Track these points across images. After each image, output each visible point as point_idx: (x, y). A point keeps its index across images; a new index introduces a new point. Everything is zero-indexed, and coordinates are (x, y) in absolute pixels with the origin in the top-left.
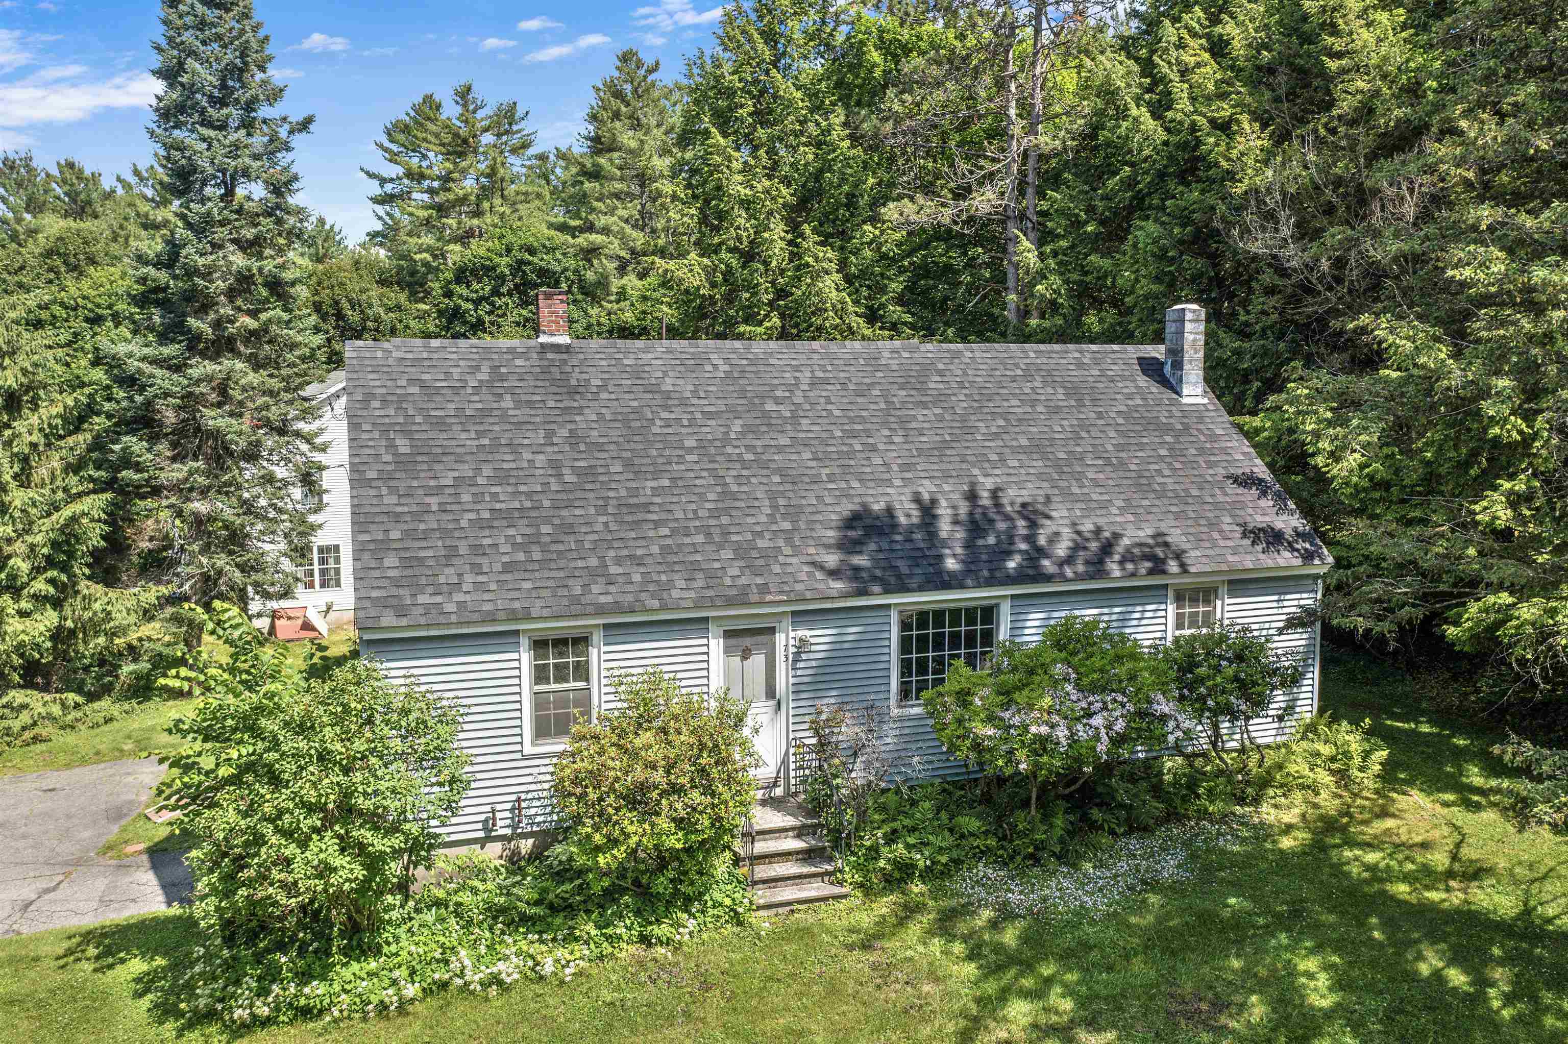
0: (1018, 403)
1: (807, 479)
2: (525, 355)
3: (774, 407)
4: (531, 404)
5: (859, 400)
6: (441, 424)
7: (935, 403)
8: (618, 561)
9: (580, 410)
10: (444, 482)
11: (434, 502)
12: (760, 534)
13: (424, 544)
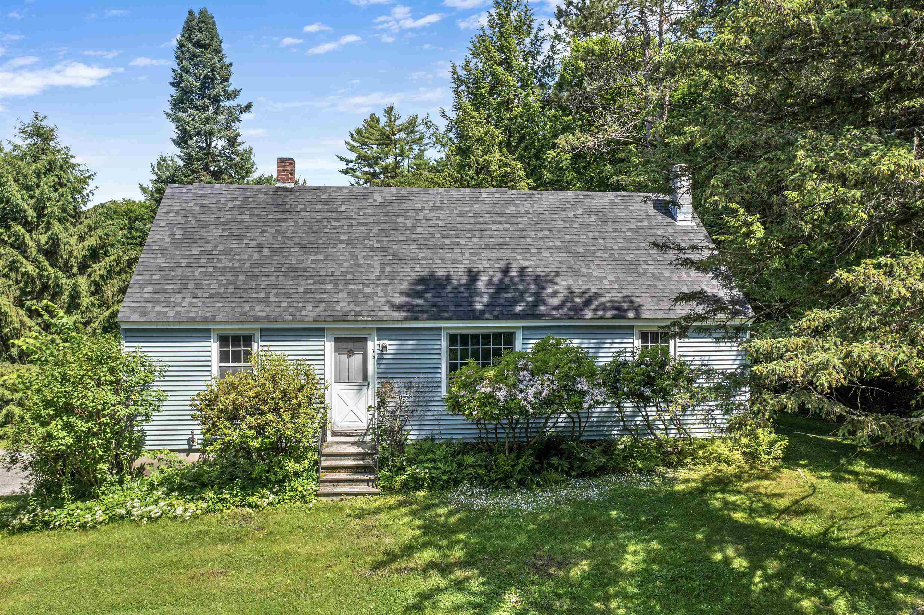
0: (562, 222)
1: (408, 258)
2: (266, 193)
3: (403, 221)
4: (259, 217)
5: (458, 218)
6: (204, 225)
7: (506, 222)
8: (277, 295)
9: (285, 220)
10: (194, 252)
11: (184, 262)
12: (368, 285)
13: (171, 282)
